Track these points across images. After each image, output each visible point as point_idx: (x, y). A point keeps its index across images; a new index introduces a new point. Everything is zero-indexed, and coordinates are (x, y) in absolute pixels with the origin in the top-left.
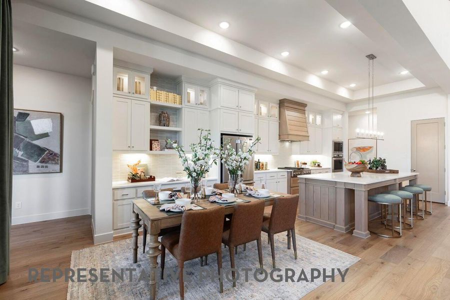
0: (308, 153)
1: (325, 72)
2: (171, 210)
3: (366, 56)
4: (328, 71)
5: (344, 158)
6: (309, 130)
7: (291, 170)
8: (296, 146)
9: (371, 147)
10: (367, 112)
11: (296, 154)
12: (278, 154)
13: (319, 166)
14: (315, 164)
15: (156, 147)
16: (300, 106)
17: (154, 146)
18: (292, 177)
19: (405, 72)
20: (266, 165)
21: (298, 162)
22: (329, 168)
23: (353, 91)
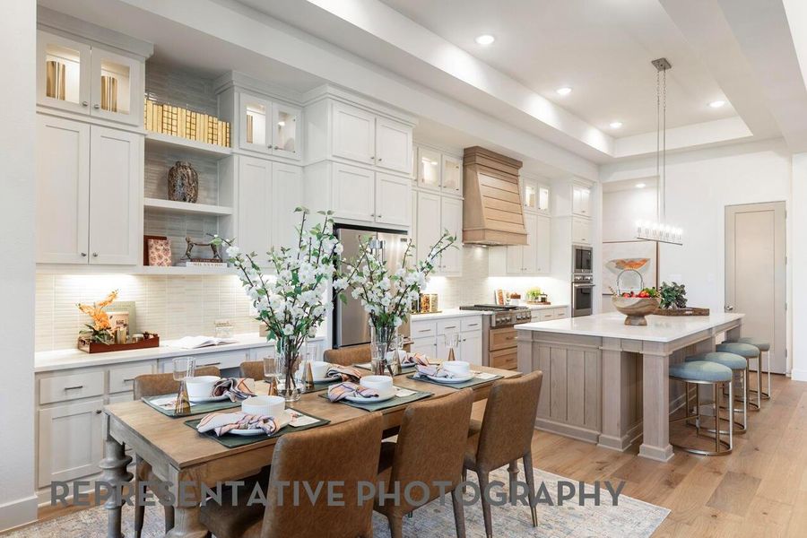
0: (524, 271)
1: (564, 92)
2: (235, 431)
3: (653, 62)
4: (572, 89)
5: (594, 282)
6: (527, 222)
7: (491, 313)
8: (496, 256)
9: (645, 261)
10: (641, 185)
11: (498, 274)
12: (460, 275)
13: (544, 300)
14: (537, 298)
15: (160, 257)
16: (508, 166)
17: (153, 254)
18: (492, 328)
19: (719, 103)
20: (435, 300)
21: (500, 293)
22: (566, 307)
23: (613, 137)
